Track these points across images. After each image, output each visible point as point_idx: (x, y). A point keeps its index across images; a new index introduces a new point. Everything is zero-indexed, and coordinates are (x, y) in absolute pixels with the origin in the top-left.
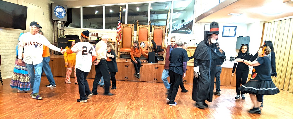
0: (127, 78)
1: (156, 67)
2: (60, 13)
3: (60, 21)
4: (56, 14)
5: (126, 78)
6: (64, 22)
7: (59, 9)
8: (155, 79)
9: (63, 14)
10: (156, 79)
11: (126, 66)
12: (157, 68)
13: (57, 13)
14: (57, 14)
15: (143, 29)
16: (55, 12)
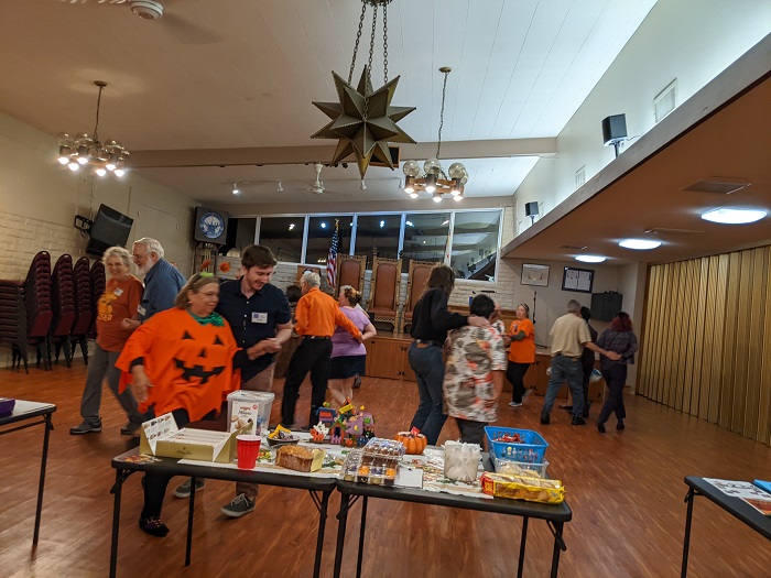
1: (405, 346)
2: (212, 228)
3: (211, 243)
4: (203, 228)
6: (218, 245)
7: (212, 220)
8: (400, 373)
9: (216, 231)
13: (205, 226)
14: (206, 229)
15: (387, 267)
16: (201, 226)
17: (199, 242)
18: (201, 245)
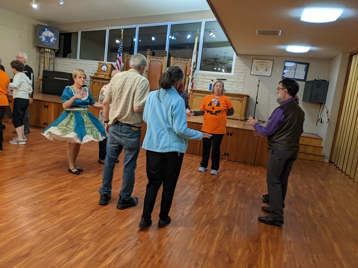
2: (48, 38)
3: (49, 49)
4: (42, 39)
7: (47, 33)
9: (52, 41)
13: (43, 37)
14: (44, 39)
15: (155, 63)
16: (40, 37)
17: (40, 48)
18: (42, 50)
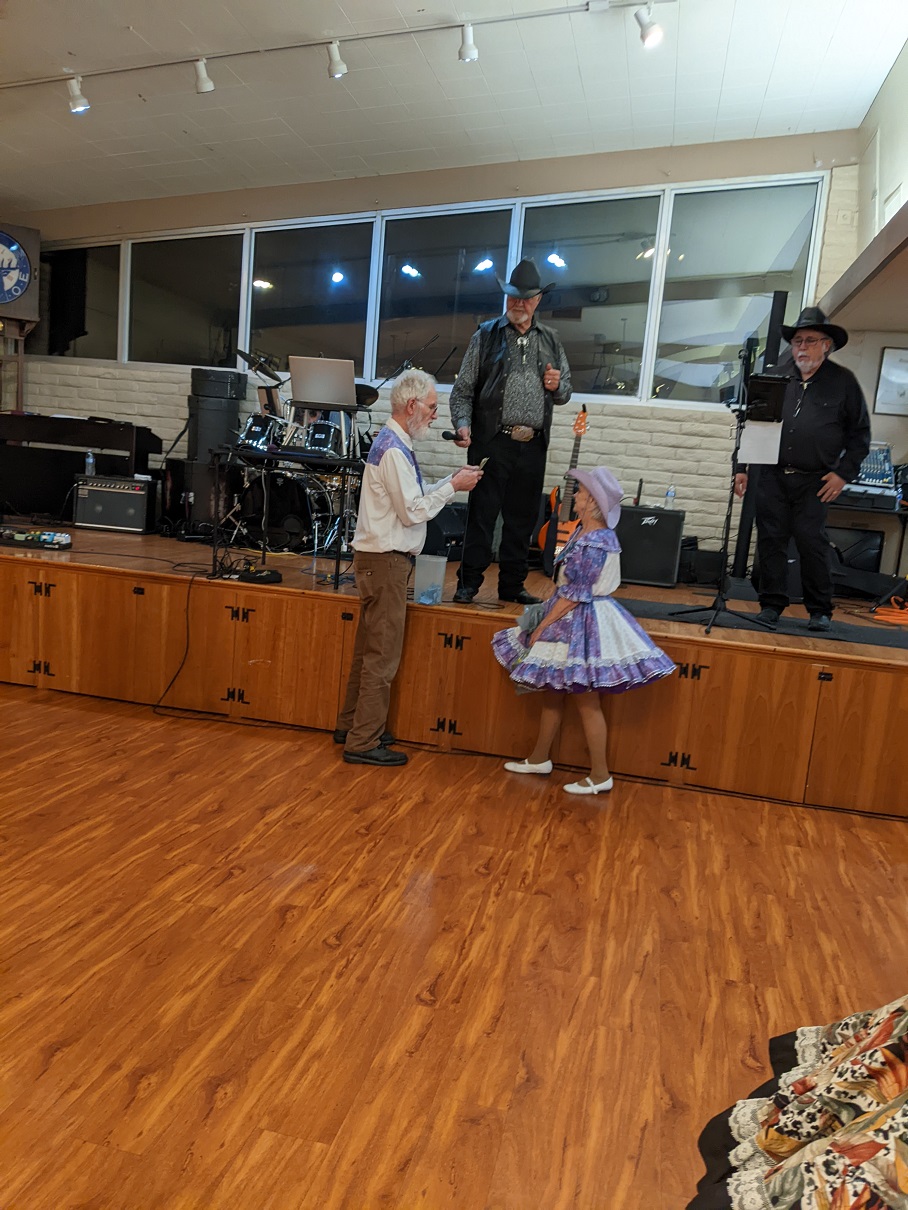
0: (241, 697)
1: (455, 632)
5: (231, 695)
6: (21, 324)
8: (441, 725)
10: (452, 727)
11: (235, 614)
12: (459, 643)
